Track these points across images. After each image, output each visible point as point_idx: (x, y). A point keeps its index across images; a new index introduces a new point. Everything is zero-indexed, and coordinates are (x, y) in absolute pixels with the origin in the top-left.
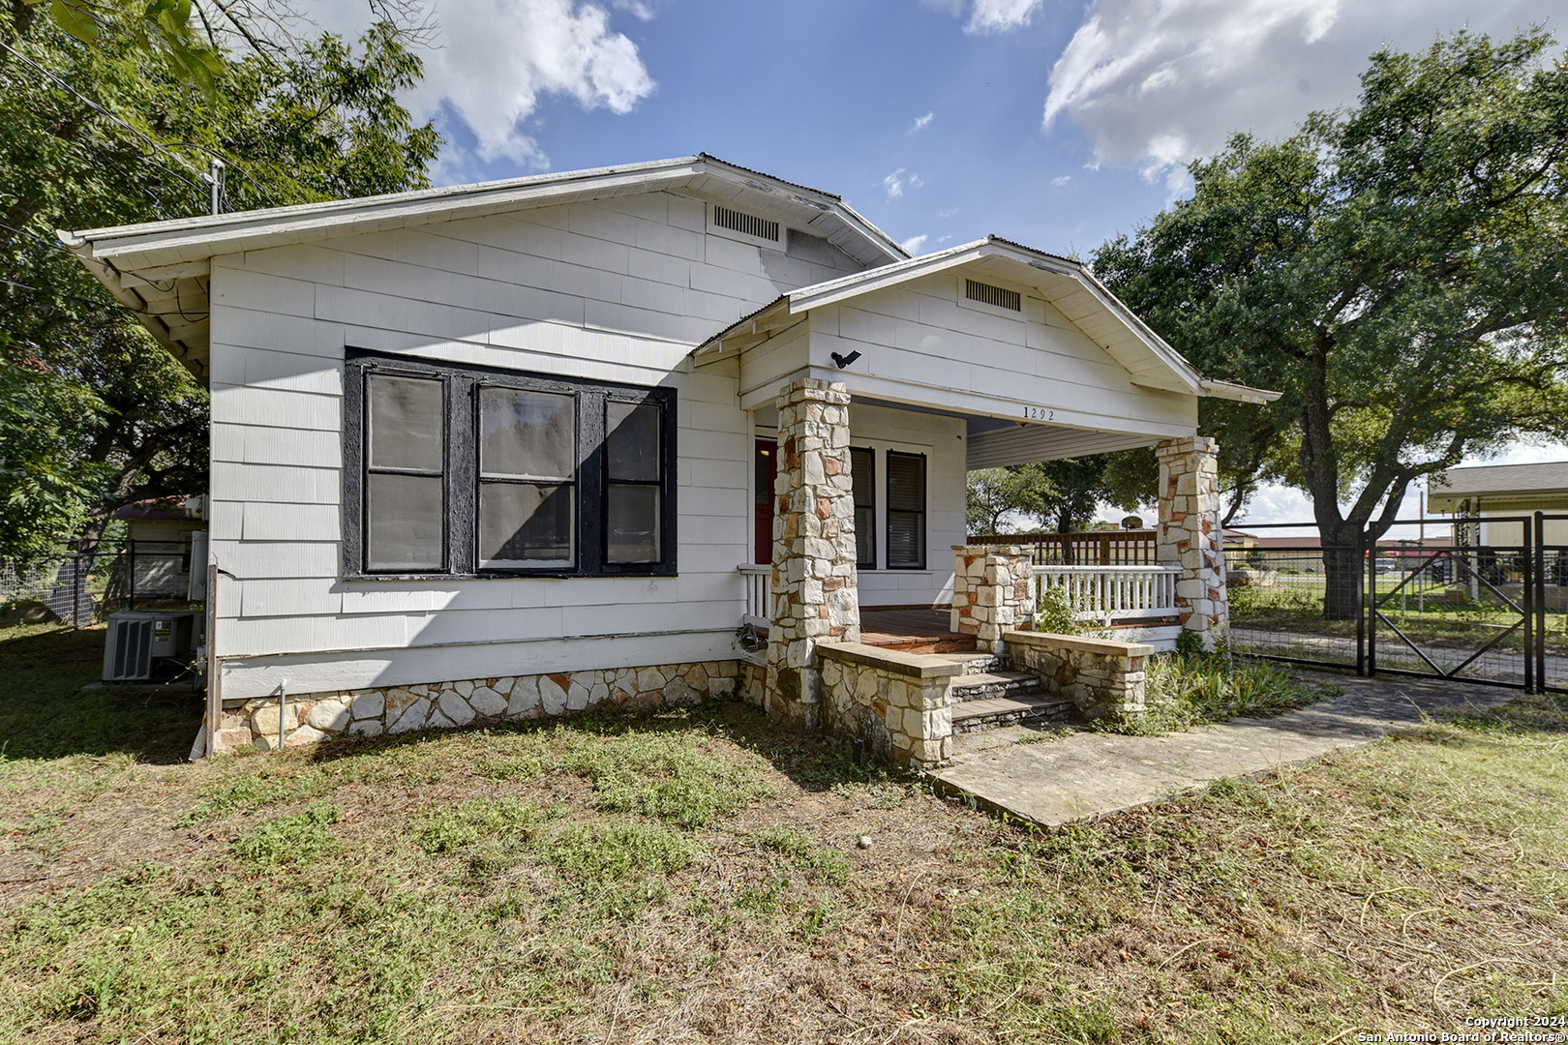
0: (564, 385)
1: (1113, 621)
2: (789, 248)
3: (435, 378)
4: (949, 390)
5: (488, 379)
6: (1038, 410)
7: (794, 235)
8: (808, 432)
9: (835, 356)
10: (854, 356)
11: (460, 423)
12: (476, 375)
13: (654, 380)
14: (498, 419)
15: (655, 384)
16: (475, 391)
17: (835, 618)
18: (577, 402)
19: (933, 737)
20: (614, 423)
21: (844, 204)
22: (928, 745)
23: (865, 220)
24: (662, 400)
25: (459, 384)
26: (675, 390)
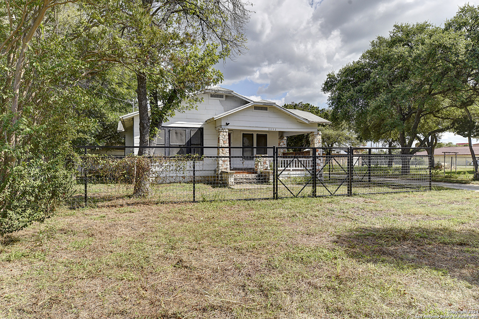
0: (183, 129)
1: (292, 170)
2: (226, 99)
3: (163, 129)
4: (251, 127)
5: (171, 129)
6: (272, 129)
7: (226, 96)
8: (220, 137)
9: (226, 123)
10: (229, 124)
11: (167, 136)
12: (169, 128)
13: (199, 126)
14: (173, 136)
15: (199, 127)
16: (169, 131)
17: (225, 167)
18: (186, 131)
19: (231, 182)
20: (192, 135)
21: (234, 92)
22: (230, 183)
23: (238, 94)
24: (201, 130)
25: (167, 130)
26: (203, 128)
